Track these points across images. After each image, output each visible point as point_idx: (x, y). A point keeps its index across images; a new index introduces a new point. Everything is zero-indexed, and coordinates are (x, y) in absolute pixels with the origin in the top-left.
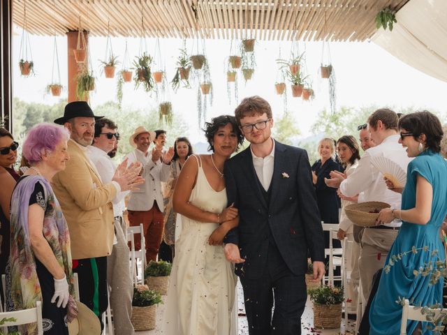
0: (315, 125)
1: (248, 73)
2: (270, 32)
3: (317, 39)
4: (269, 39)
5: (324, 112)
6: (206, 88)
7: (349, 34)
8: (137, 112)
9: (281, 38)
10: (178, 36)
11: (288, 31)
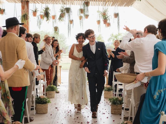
0: (109, 39)
1: (87, 16)
2: (95, 2)
3: (112, 5)
4: (95, 6)
5: (112, 35)
6: (71, 22)
7: (124, 4)
8: (48, 33)
9: (99, 5)
10: (62, 4)
11: (101, 2)
